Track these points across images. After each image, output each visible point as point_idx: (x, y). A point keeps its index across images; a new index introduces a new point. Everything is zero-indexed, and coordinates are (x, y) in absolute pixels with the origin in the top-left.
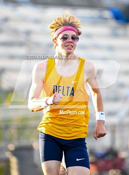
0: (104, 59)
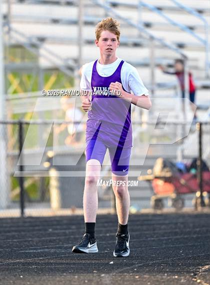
0: (191, 28)
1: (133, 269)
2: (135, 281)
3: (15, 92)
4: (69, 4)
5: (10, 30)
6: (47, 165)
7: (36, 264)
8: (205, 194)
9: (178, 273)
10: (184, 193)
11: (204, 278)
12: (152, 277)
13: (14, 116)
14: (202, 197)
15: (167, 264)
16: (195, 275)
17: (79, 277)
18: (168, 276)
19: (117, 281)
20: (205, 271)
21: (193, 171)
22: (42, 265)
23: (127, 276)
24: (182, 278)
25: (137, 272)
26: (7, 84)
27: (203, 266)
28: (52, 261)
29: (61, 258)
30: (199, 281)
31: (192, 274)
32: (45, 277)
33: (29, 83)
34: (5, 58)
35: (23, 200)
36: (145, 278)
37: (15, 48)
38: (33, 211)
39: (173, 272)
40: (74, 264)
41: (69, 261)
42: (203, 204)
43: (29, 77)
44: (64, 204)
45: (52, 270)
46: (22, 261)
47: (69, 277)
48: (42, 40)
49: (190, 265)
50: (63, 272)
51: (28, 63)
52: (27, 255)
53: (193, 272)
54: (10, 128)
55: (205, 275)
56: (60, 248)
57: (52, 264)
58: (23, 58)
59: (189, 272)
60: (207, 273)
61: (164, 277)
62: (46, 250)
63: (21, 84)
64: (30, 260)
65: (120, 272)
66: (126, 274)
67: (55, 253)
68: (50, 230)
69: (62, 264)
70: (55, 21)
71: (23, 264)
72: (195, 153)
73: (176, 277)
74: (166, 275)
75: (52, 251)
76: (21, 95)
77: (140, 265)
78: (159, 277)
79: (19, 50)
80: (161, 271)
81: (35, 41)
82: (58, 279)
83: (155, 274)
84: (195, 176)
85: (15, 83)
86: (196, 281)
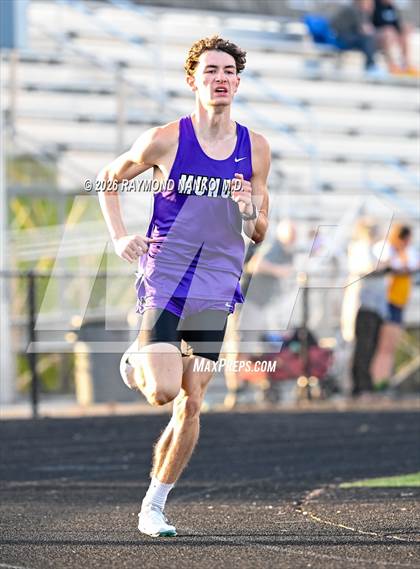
0: (290, 130)
1: (204, 495)
2: (208, 513)
3: (23, 228)
4: (104, 93)
5: (14, 134)
6: (70, 338)
7: (57, 488)
8: (314, 382)
9: (273, 501)
10: (281, 379)
11: (313, 507)
12: (234, 508)
13: (22, 264)
14: (308, 386)
15: (256, 487)
16: (299, 504)
17: (122, 509)
18: (257, 506)
19: (180, 514)
20: (315, 498)
21: (295, 348)
22: (65, 488)
23: (196, 506)
24: (280, 508)
25: (211, 499)
26: (11, 215)
27: (311, 490)
28: (81, 484)
29: (95, 480)
30: (305, 513)
31: (295, 503)
32: (70, 508)
33: (44, 215)
34: (8, 176)
35: (36, 391)
36: (222, 509)
37: (22, 161)
38: (52, 409)
39: (265, 500)
40: (114, 488)
41: (105, 484)
42: (310, 397)
43: (44, 203)
44: (99, 397)
45: (80, 496)
46: (35, 483)
47: (106, 508)
48: (63, 148)
49: (289, 490)
50: (98, 500)
51: (41, 184)
52: (43, 475)
53: (296, 500)
54: (15, 283)
55: (315, 504)
56: (93, 463)
57: (79, 488)
58: (34, 175)
59: (289, 500)
60: (316, 501)
61: (251, 507)
62: (72, 467)
63: (33, 216)
64: (47, 483)
65: (184, 501)
66: (193, 503)
67: (85, 471)
68: (77, 437)
69: (95, 488)
70: (83, 120)
71: (38, 488)
72: (297, 320)
73: (271, 507)
74: (254, 504)
75: (81, 468)
76: (32, 231)
77: (214, 489)
78: (244, 507)
79: (28, 166)
80: (247, 498)
81: (51, 151)
82: (90, 511)
83: (237, 503)
84: (296, 356)
85: (22, 215)
86: (301, 513)
